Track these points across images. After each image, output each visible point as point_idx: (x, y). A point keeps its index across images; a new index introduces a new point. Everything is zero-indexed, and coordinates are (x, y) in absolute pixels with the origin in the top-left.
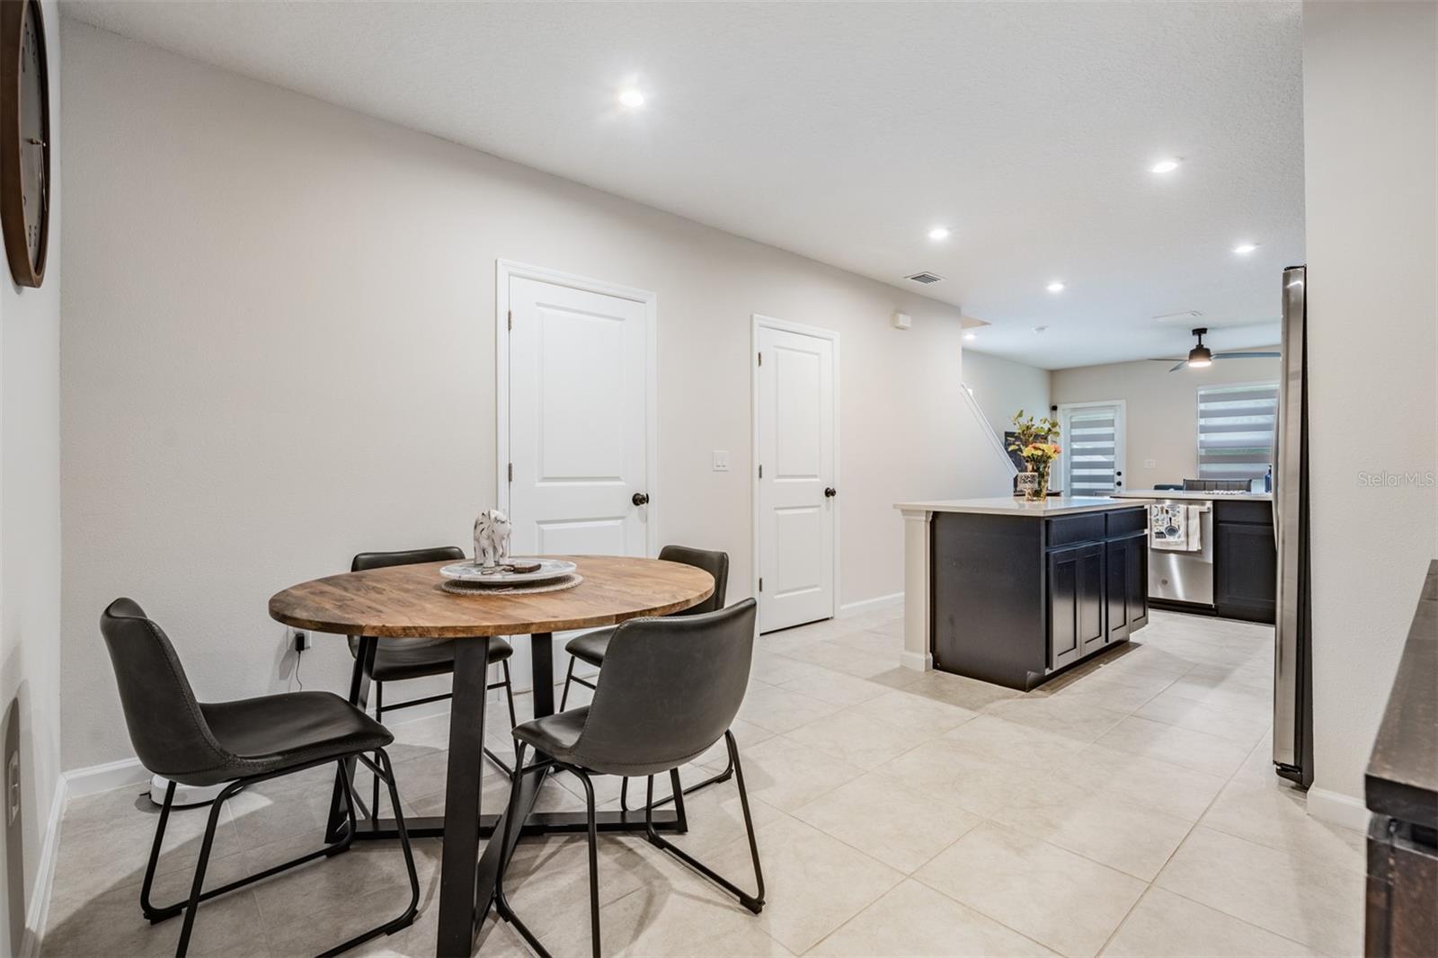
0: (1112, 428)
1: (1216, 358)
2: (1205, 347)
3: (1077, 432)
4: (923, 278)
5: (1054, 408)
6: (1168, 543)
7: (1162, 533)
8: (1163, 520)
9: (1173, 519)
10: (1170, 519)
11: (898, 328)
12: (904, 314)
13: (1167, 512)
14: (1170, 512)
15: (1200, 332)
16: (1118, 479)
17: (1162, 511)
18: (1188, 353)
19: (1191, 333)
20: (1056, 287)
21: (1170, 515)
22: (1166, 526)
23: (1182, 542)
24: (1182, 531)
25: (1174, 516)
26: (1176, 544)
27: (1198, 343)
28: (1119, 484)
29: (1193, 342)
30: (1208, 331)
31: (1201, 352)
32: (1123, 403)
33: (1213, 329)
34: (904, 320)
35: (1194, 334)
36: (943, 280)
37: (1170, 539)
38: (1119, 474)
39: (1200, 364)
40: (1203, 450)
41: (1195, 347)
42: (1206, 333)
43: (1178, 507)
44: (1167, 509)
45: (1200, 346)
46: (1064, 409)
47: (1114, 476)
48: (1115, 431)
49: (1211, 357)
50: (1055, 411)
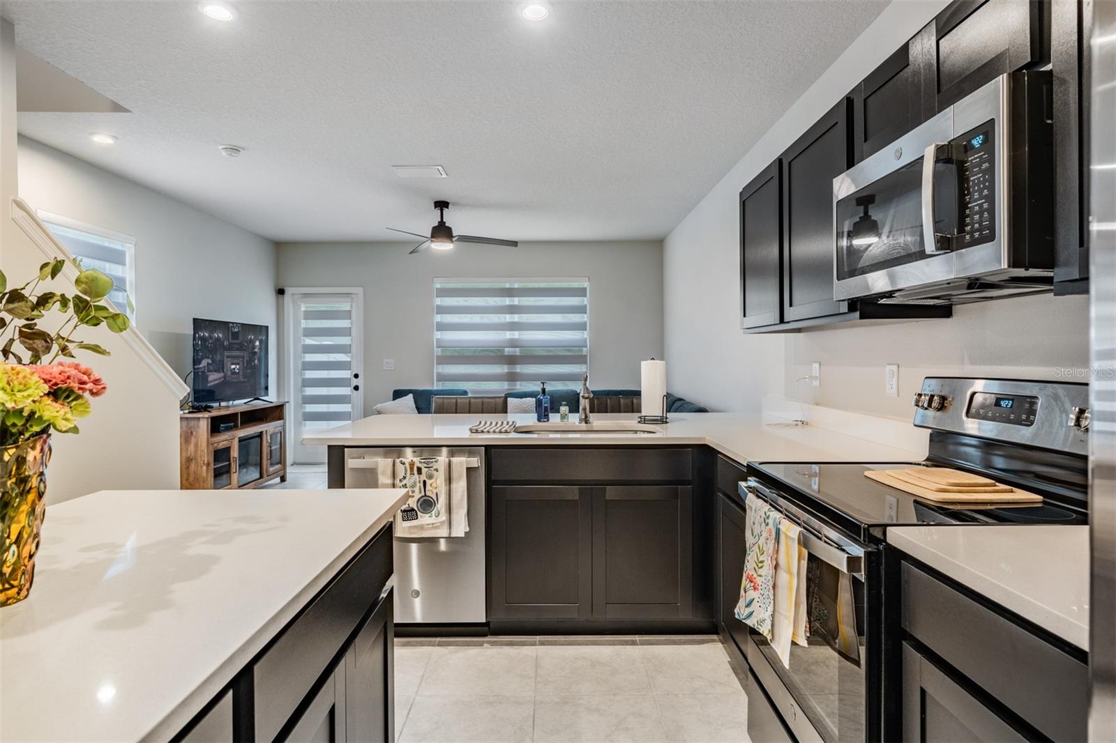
0: (349, 321)
1: (457, 240)
2: (447, 225)
3: (311, 324)
5: (281, 292)
6: (421, 527)
7: (413, 510)
8: (413, 486)
9: (428, 482)
10: (425, 482)
13: (419, 471)
14: (424, 471)
15: (442, 205)
16: (355, 382)
17: (412, 469)
18: (430, 231)
19: (433, 205)
21: (423, 477)
22: (417, 495)
23: (442, 523)
24: (441, 504)
25: (430, 477)
26: (434, 526)
27: (440, 220)
28: (356, 388)
29: (433, 218)
30: (450, 206)
31: (442, 231)
32: (359, 290)
33: (454, 204)
35: (436, 207)
37: (424, 519)
38: (356, 376)
39: (442, 247)
40: (440, 349)
41: (437, 224)
42: (447, 208)
43: (436, 462)
44: (420, 465)
45: (442, 223)
46: (293, 294)
47: (350, 379)
48: (352, 324)
49: (454, 239)
50: (281, 296)
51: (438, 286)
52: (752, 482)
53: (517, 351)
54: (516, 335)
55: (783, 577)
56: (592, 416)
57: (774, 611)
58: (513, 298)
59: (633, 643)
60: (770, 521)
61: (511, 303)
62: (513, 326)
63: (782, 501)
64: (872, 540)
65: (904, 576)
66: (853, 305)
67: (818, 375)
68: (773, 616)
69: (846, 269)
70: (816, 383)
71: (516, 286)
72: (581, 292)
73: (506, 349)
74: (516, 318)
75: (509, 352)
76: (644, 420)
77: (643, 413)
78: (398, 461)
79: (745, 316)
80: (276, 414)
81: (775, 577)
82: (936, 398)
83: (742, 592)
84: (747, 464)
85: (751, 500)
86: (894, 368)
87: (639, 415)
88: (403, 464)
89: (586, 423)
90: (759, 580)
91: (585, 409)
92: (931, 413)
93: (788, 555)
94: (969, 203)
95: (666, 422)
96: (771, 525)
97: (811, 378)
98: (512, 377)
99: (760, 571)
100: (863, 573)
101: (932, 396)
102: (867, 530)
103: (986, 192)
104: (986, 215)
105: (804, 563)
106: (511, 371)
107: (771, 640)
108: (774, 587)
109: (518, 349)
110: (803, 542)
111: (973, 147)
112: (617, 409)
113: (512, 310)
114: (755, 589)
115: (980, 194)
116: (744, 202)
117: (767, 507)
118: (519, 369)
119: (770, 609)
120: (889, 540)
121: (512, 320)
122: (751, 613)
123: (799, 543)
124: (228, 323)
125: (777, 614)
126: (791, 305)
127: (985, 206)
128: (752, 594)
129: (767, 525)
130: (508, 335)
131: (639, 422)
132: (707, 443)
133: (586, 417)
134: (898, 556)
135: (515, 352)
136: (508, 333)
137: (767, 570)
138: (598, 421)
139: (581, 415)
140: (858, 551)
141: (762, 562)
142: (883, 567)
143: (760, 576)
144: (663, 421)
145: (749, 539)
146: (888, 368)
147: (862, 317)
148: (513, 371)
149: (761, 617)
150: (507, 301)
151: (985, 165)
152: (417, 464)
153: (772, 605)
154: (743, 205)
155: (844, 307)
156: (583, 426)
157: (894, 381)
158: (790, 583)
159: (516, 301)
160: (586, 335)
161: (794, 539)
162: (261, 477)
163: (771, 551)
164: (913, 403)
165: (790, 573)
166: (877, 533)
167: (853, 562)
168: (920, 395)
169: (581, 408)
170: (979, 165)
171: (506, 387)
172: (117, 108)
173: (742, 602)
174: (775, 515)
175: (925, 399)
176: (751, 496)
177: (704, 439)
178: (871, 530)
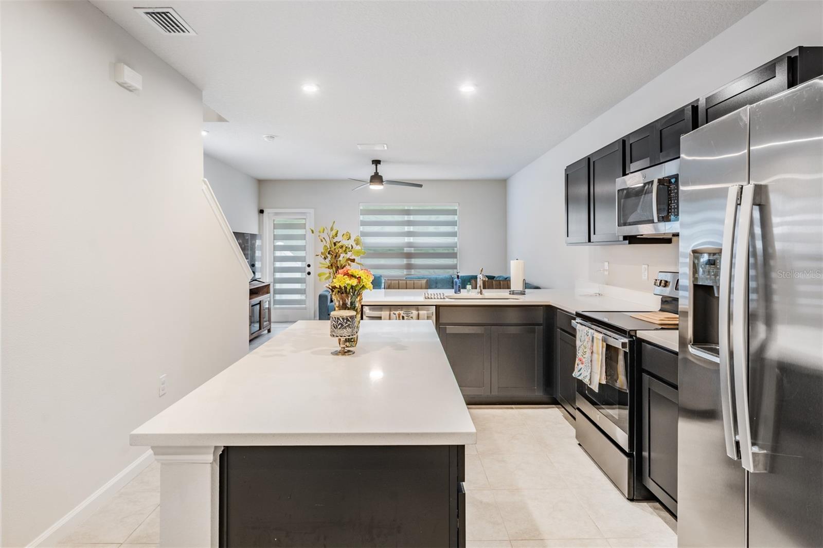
0: (304, 230)
1: (386, 183)
2: (379, 174)
3: (279, 232)
4: (165, 19)
5: (262, 212)
11: (121, 85)
12: (132, 68)
13: (403, 318)
14: (406, 318)
15: (377, 162)
16: (308, 269)
18: (369, 178)
19: (371, 162)
20: (310, 88)
27: (375, 171)
28: (309, 273)
29: (371, 170)
30: (381, 163)
31: (376, 178)
32: (312, 211)
33: (384, 161)
34: (130, 76)
35: (373, 164)
36: (192, 33)
38: (309, 266)
39: (377, 187)
41: (373, 174)
42: (380, 164)
43: (412, 313)
44: (403, 315)
45: (377, 173)
46: (269, 213)
47: (305, 267)
48: (306, 232)
49: (383, 183)
50: (262, 214)
51: (361, 208)
52: (578, 320)
53: (412, 250)
54: (411, 239)
55: (595, 356)
56: (484, 291)
57: (591, 371)
58: (409, 216)
59: (512, 408)
60: (589, 334)
61: (409, 219)
62: (409, 234)
63: (593, 327)
64: (631, 336)
65: (643, 348)
66: (625, 238)
67: (607, 268)
68: (591, 373)
69: (622, 222)
70: (606, 273)
71: (412, 208)
72: (454, 212)
73: (405, 249)
74: (412, 229)
75: (407, 250)
76: (513, 293)
77: (512, 289)
78: (392, 313)
79: (568, 236)
80: (265, 290)
81: (591, 357)
82: (663, 281)
83: (576, 365)
84: (576, 313)
85: (579, 327)
86: (646, 266)
87: (510, 290)
88: (395, 314)
89: (481, 294)
90: (584, 360)
91: (480, 287)
92: (661, 288)
93: (597, 346)
94: (671, 204)
95: (525, 294)
96: (590, 336)
97: (604, 270)
98: (409, 267)
99: (584, 356)
100: (628, 348)
101: (661, 281)
102: (629, 332)
103: (676, 201)
104: (676, 210)
105: (604, 349)
106: (408, 262)
107: (590, 385)
108: (591, 361)
109: (413, 249)
110: (604, 340)
111: (672, 182)
112: (499, 287)
113: (409, 223)
114: (582, 363)
115: (674, 201)
116: (567, 175)
117: (587, 328)
118: (414, 261)
119: (589, 371)
120: (638, 336)
121: (409, 230)
122: (581, 374)
123: (602, 341)
124: (244, 233)
125: (592, 373)
126: (594, 234)
127: (676, 206)
128: (581, 366)
129: (588, 335)
130: (407, 240)
131: (510, 294)
132: (551, 304)
133: (481, 291)
134: (641, 341)
135: (411, 250)
136: (406, 238)
137: (588, 355)
138: (488, 293)
139: (478, 290)
140: (626, 340)
141: (585, 352)
142: (635, 346)
143: (585, 358)
144: (523, 293)
145: (578, 343)
146: (644, 266)
147: (629, 243)
148: (409, 262)
149: (585, 375)
150: (406, 218)
151: (676, 191)
152: (402, 314)
153: (590, 370)
154: (567, 176)
155: (621, 239)
156: (480, 296)
157: (646, 273)
158: (598, 359)
159: (412, 218)
160: (456, 239)
161: (600, 339)
162: (260, 329)
163: (590, 346)
164: (653, 284)
165: (598, 354)
166: (633, 333)
167: (624, 345)
168: (656, 280)
169: (478, 286)
170: (674, 190)
171: (405, 273)
172: (221, 119)
173: (576, 370)
174: (591, 331)
175: (658, 282)
176: (579, 325)
177: (549, 302)
178: (631, 332)
